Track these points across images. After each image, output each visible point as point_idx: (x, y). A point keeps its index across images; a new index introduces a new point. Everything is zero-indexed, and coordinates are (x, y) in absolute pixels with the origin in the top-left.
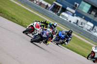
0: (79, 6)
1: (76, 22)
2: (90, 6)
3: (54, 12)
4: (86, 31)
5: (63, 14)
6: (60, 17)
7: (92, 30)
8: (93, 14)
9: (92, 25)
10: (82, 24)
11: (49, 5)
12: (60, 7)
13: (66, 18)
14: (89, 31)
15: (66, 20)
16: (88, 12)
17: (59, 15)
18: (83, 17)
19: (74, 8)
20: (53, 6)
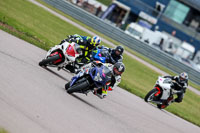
0: (165, 9)
1: (158, 43)
2: (187, 9)
3: (114, 21)
4: (180, 61)
5: (133, 25)
6: (127, 32)
7: (192, 59)
8: (193, 27)
9: (192, 49)
10: (170, 47)
11: (104, 8)
12: (125, 11)
13: (139, 34)
14: (186, 61)
15: (137, 38)
16: (184, 23)
17: (124, 28)
18: (174, 33)
19: (154, 14)
20: (111, 9)
